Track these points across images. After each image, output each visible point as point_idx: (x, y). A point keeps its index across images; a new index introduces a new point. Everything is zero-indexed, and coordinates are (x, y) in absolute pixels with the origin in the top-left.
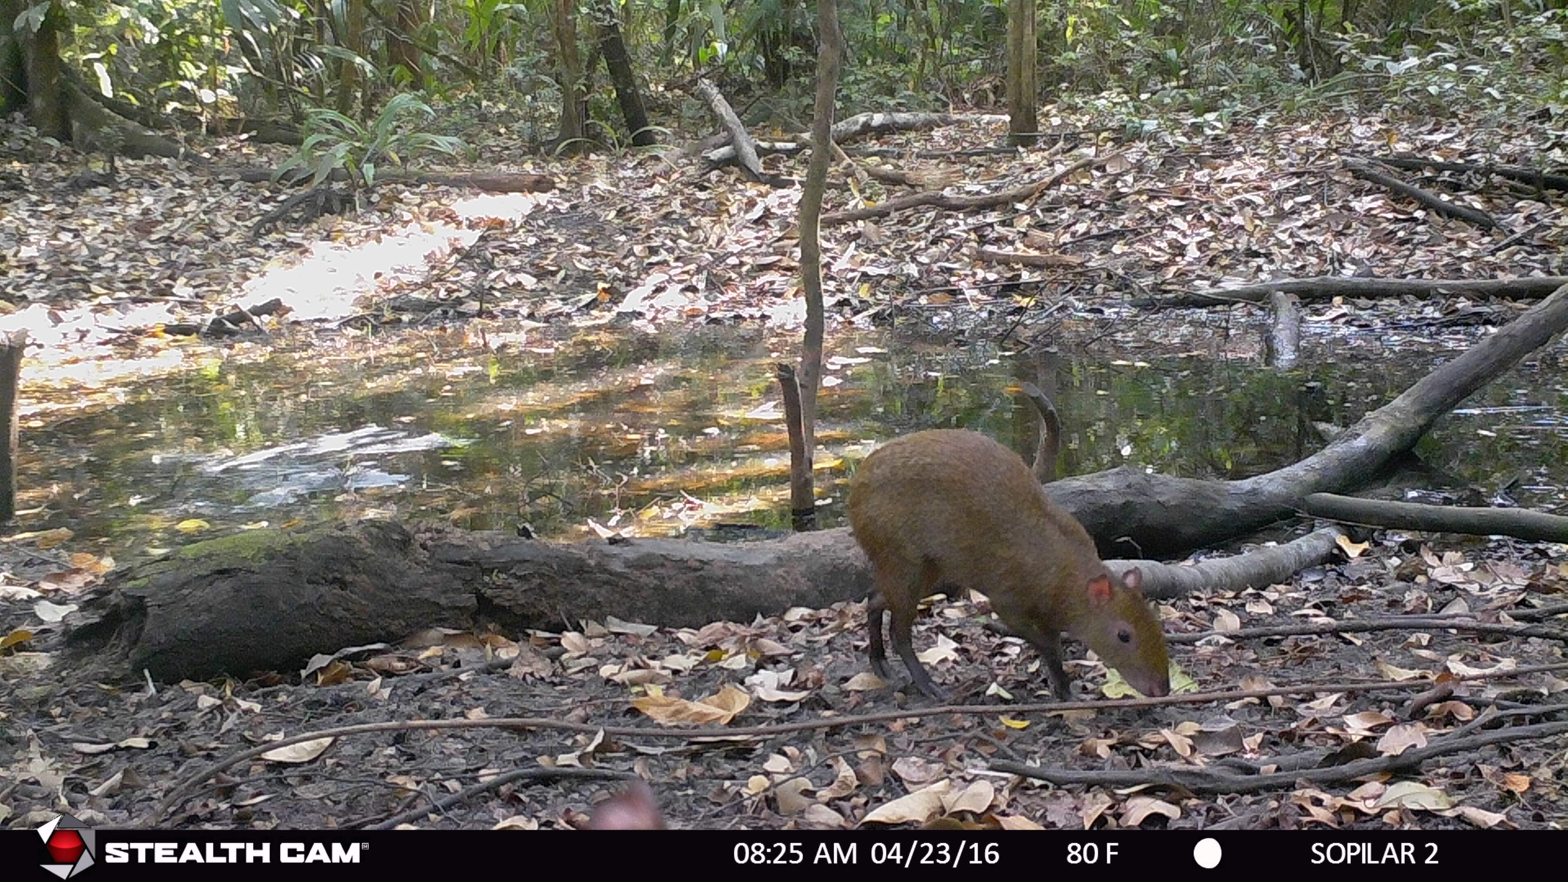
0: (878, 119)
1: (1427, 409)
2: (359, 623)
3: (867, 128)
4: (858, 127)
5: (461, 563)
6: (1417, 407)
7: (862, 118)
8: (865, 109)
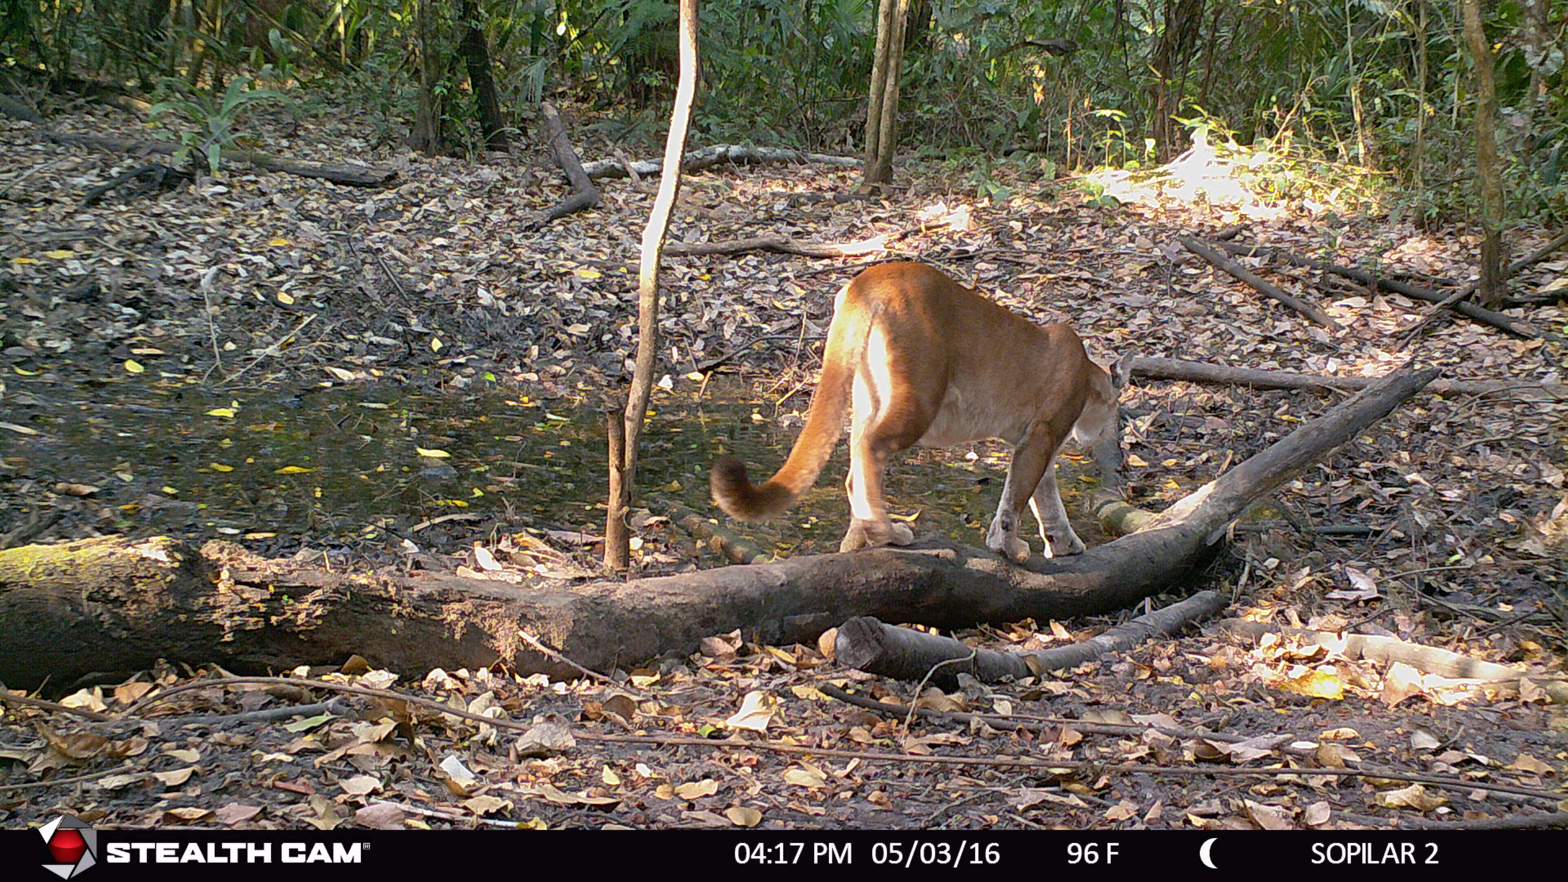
0: (735, 150)
1: (1238, 498)
2: (139, 643)
3: (723, 159)
4: (714, 157)
5: (251, 584)
6: (1228, 495)
7: (720, 149)
8: (723, 139)
